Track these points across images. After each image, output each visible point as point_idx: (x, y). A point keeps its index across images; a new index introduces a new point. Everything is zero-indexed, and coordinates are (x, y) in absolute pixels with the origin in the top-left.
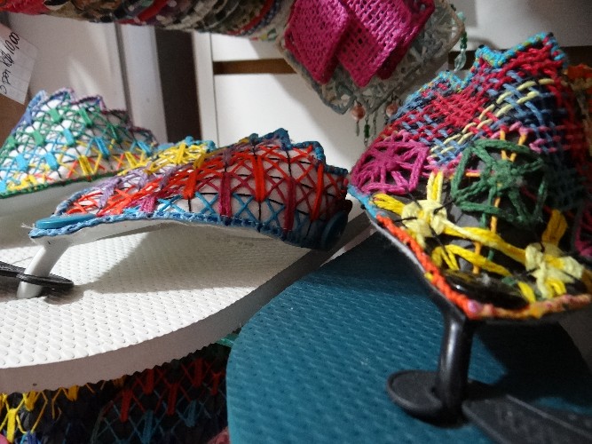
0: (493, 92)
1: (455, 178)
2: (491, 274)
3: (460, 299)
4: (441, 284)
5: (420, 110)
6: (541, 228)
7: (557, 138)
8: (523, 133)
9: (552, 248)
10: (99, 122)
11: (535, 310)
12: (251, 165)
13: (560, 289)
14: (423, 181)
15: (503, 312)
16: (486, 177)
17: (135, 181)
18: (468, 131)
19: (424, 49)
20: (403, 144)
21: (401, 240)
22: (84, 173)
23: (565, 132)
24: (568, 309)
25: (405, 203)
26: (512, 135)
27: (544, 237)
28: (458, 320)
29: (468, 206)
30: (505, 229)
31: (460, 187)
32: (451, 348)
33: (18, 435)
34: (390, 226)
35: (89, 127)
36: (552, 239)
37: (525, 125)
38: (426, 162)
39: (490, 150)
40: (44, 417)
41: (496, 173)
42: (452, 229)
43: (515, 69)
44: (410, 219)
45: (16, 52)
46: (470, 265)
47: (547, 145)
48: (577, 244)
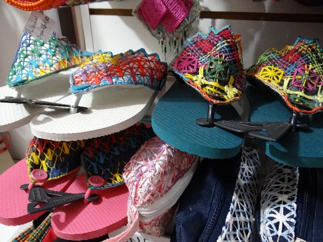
0: (215, 43)
1: (207, 69)
2: (218, 94)
3: (212, 100)
4: (207, 97)
5: (194, 46)
6: (228, 81)
7: (232, 56)
8: (224, 55)
9: (231, 86)
10: (59, 44)
11: (228, 101)
12: (137, 63)
13: (233, 96)
14: (198, 69)
15: (221, 102)
16: (215, 68)
17: (91, 70)
18: (209, 54)
19: (189, 19)
20: (190, 57)
21: (195, 87)
22: (63, 67)
23: (233, 55)
24: (234, 101)
25: (194, 76)
26: (221, 56)
27: (229, 83)
28: (211, 105)
29: (211, 76)
30: (220, 82)
31: (209, 71)
32: (210, 112)
33: (49, 169)
34: (192, 83)
35: (57, 46)
36: (231, 83)
37: (224, 53)
38: (198, 64)
39: (215, 60)
40: (57, 162)
41: (217, 67)
42: (207, 83)
43: (222, 36)
44: (196, 80)
45: (48, 24)
46: (212, 92)
47: (229, 59)
48: (237, 85)
